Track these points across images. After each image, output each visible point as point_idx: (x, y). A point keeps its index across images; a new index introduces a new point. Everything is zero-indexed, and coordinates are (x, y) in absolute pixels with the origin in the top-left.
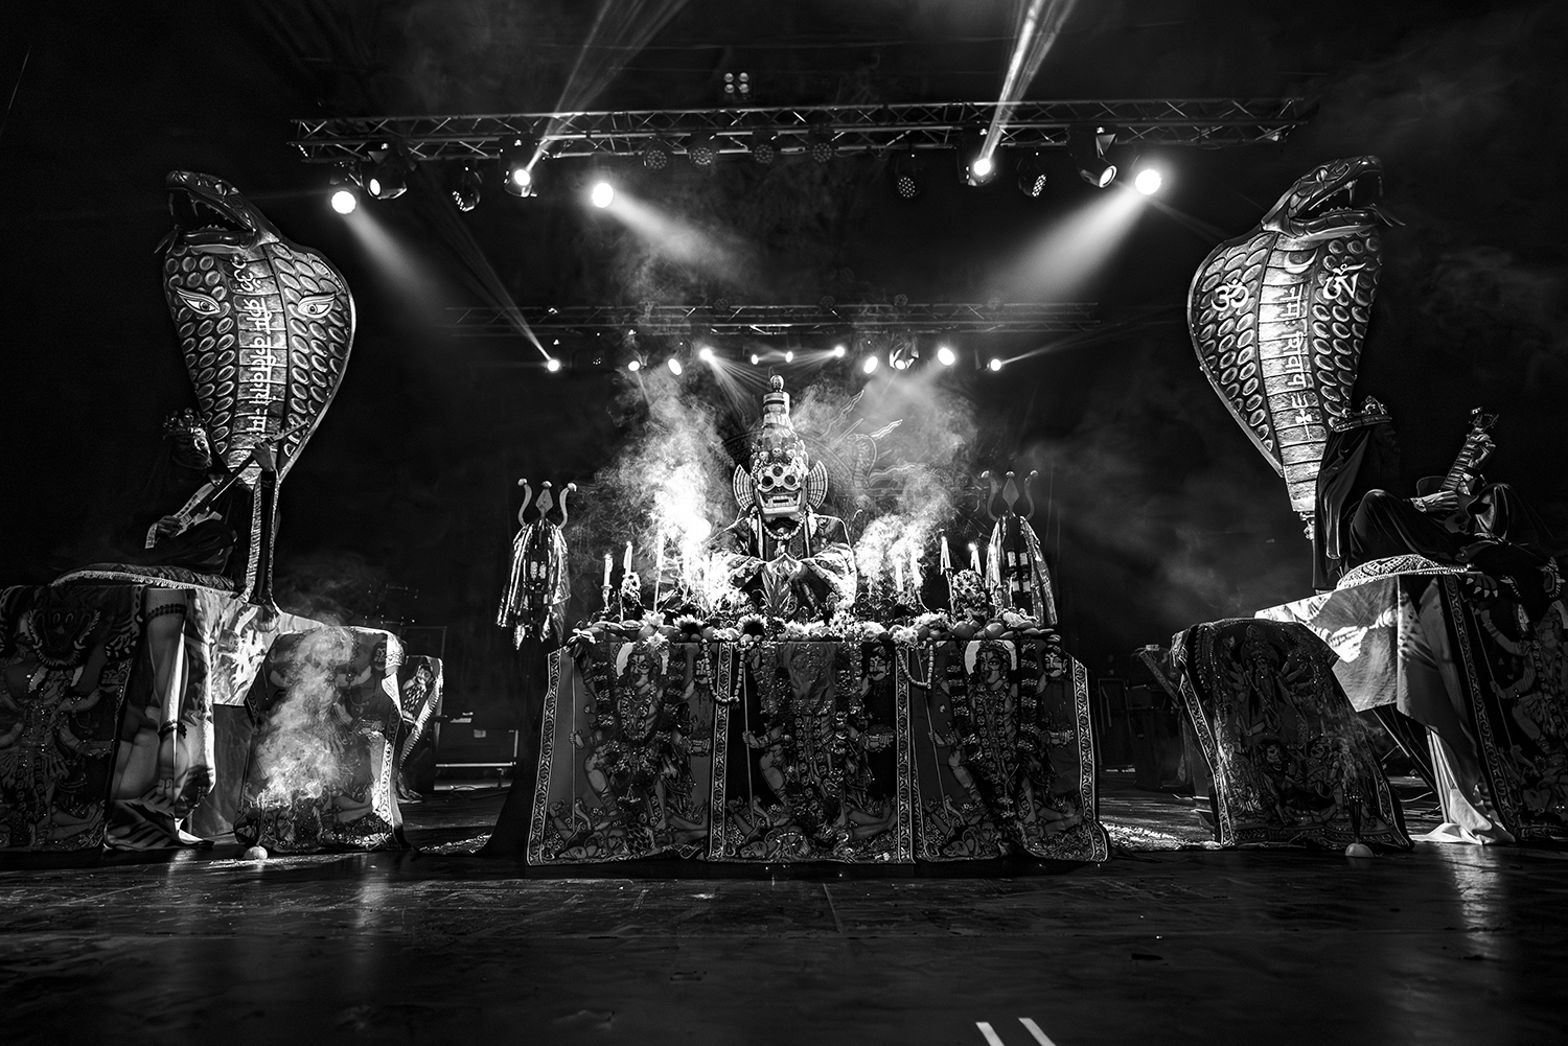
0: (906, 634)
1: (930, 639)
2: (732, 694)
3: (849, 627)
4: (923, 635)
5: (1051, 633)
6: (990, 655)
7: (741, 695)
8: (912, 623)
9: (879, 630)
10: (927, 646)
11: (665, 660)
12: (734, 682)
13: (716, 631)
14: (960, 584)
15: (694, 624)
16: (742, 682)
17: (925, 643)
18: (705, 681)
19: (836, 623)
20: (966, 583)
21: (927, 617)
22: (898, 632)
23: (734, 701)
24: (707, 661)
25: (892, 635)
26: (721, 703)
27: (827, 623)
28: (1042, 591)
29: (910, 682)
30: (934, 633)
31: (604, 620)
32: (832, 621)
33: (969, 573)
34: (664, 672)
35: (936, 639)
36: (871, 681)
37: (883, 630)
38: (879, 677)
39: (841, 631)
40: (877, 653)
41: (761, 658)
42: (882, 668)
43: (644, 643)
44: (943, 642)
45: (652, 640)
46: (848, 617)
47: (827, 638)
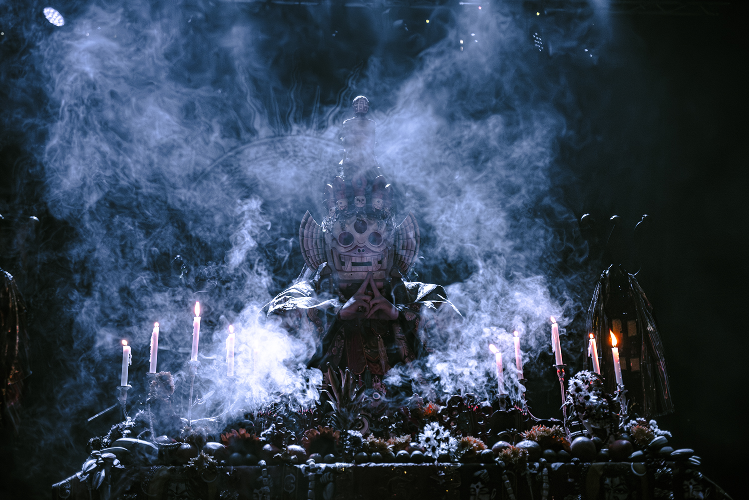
0: (515, 453)
1: (544, 460)
3: (443, 445)
4: (534, 453)
5: (690, 454)
6: (617, 480)
8: (521, 439)
10: (540, 469)
14: (578, 389)
15: (249, 441)
17: (537, 464)
19: (428, 440)
20: (585, 387)
21: (537, 430)
22: (504, 451)
25: (497, 455)
27: (415, 439)
28: (655, 369)
31: (128, 435)
32: (422, 437)
33: (588, 374)
35: (550, 461)
37: (485, 448)
39: (434, 450)
40: (478, 479)
43: (185, 466)
44: (559, 464)
45: (195, 462)
46: (441, 431)
47: (417, 459)
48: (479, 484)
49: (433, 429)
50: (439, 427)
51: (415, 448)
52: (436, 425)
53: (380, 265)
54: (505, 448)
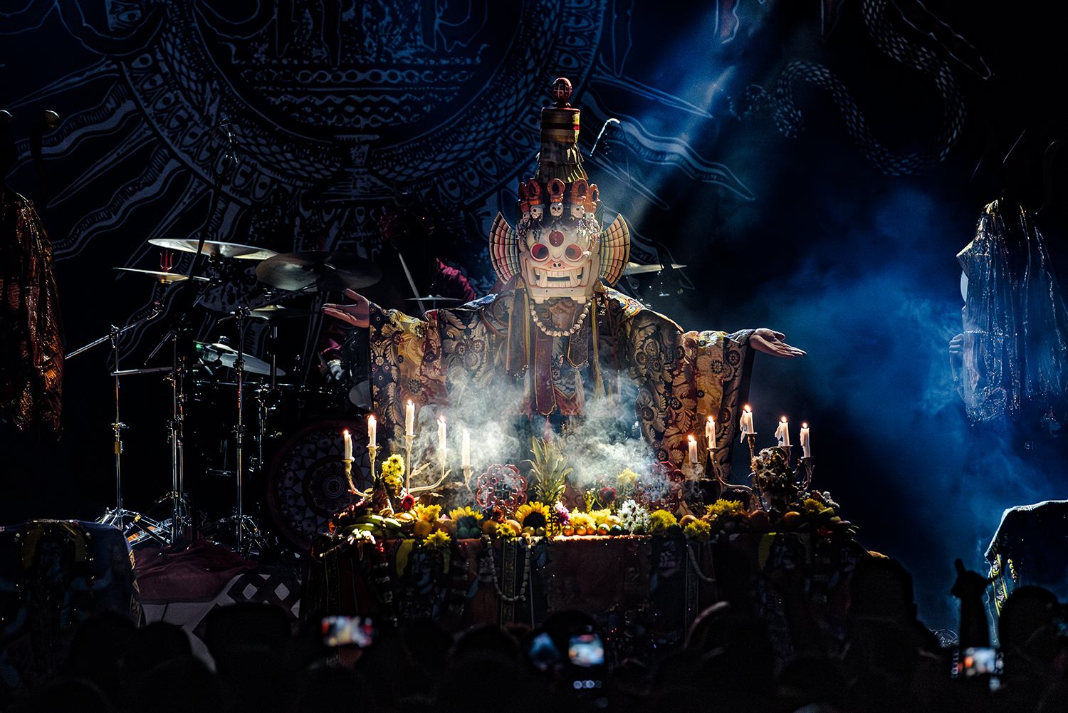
0: (699, 526)
1: (723, 531)
2: (518, 593)
4: (717, 525)
7: (527, 594)
8: (705, 514)
9: (670, 522)
11: (446, 560)
12: (520, 580)
13: (497, 525)
14: (760, 466)
15: (472, 518)
16: (528, 581)
18: (489, 579)
19: (625, 516)
22: (692, 525)
23: (520, 600)
24: (492, 558)
25: (683, 528)
26: (507, 602)
29: (700, 578)
30: (728, 525)
32: (621, 512)
34: (446, 571)
35: (730, 532)
36: (660, 578)
37: (674, 520)
38: (667, 574)
39: (630, 523)
40: (667, 548)
41: (547, 555)
42: (673, 564)
43: (424, 541)
44: (736, 535)
45: (433, 539)
46: (637, 508)
47: (614, 532)
48: (667, 552)
49: (630, 507)
50: (635, 505)
51: (613, 522)
52: (632, 502)
53: (579, 280)
54: (691, 521)
